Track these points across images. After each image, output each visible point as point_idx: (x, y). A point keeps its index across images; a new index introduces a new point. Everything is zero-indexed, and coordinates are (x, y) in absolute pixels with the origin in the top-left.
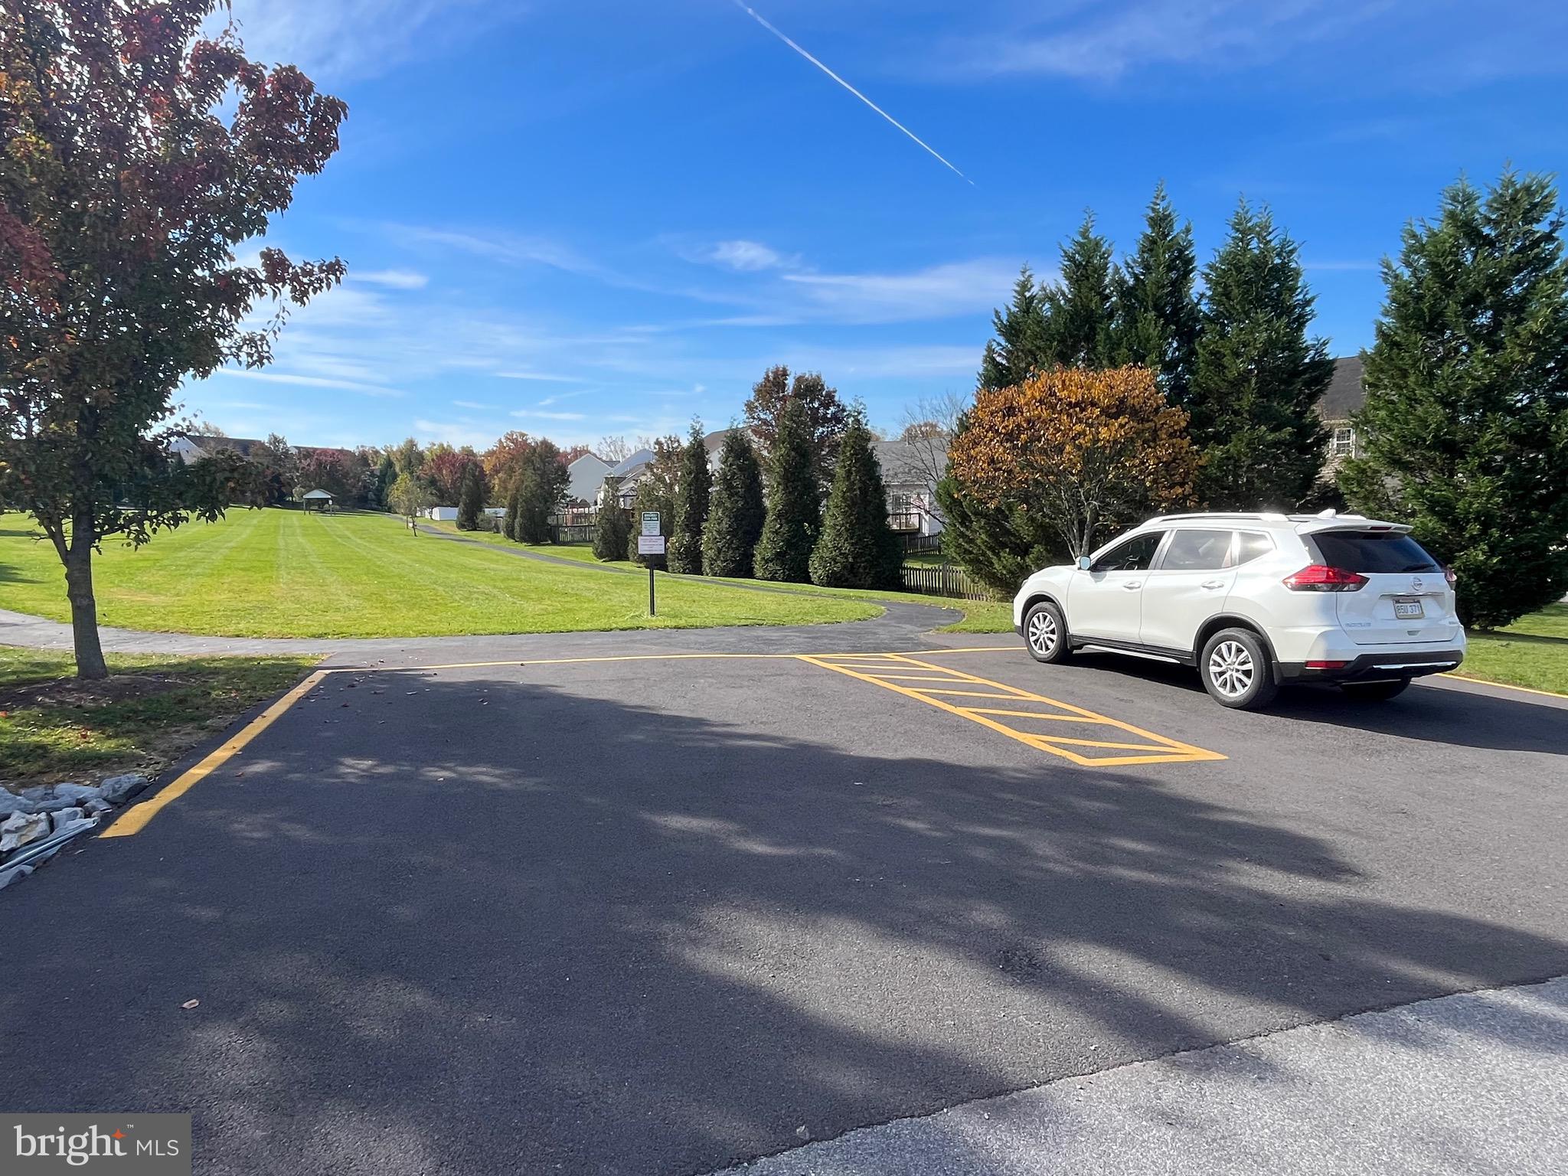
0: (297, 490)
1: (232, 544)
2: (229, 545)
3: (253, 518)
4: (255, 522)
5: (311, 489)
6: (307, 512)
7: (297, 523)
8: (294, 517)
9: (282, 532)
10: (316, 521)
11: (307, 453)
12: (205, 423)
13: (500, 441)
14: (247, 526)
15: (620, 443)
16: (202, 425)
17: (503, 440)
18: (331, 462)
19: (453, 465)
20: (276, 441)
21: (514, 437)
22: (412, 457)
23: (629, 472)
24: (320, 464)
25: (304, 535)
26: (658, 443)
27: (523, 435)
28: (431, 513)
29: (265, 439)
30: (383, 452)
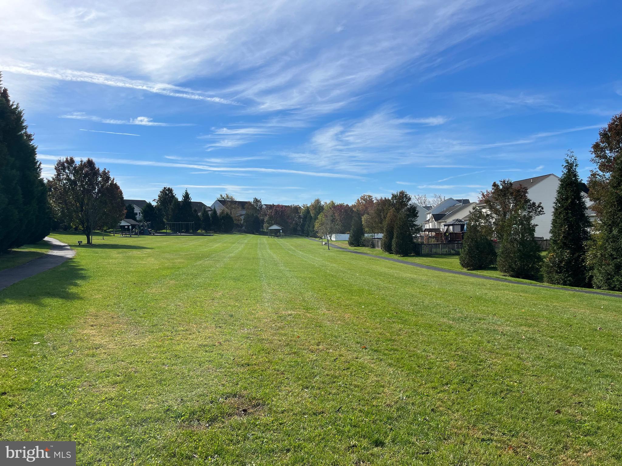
0: (265, 225)
1: (232, 255)
2: (231, 255)
3: (245, 239)
4: (246, 241)
5: (272, 225)
6: (270, 237)
7: (266, 242)
8: (265, 239)
9: (259, 247)
10: (275, 241)
11: (271, 207)
12: (227, 195)
13: (358, 200)
14: (242, 243)
15: (423, 198)
16: (226, 196)
17: (360, 200)
18: (282, 211)
19: (341, 211)
20: (257, 201)
21: (365, 198)
22: (318, 208)
23: (446, 211)
24: (276, 211)
25: (270, 249)
26: (495, 185)
27: (370, 196)
28: (331, 237)
29: (252, 200)
30: (302, 208)
